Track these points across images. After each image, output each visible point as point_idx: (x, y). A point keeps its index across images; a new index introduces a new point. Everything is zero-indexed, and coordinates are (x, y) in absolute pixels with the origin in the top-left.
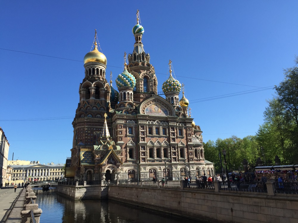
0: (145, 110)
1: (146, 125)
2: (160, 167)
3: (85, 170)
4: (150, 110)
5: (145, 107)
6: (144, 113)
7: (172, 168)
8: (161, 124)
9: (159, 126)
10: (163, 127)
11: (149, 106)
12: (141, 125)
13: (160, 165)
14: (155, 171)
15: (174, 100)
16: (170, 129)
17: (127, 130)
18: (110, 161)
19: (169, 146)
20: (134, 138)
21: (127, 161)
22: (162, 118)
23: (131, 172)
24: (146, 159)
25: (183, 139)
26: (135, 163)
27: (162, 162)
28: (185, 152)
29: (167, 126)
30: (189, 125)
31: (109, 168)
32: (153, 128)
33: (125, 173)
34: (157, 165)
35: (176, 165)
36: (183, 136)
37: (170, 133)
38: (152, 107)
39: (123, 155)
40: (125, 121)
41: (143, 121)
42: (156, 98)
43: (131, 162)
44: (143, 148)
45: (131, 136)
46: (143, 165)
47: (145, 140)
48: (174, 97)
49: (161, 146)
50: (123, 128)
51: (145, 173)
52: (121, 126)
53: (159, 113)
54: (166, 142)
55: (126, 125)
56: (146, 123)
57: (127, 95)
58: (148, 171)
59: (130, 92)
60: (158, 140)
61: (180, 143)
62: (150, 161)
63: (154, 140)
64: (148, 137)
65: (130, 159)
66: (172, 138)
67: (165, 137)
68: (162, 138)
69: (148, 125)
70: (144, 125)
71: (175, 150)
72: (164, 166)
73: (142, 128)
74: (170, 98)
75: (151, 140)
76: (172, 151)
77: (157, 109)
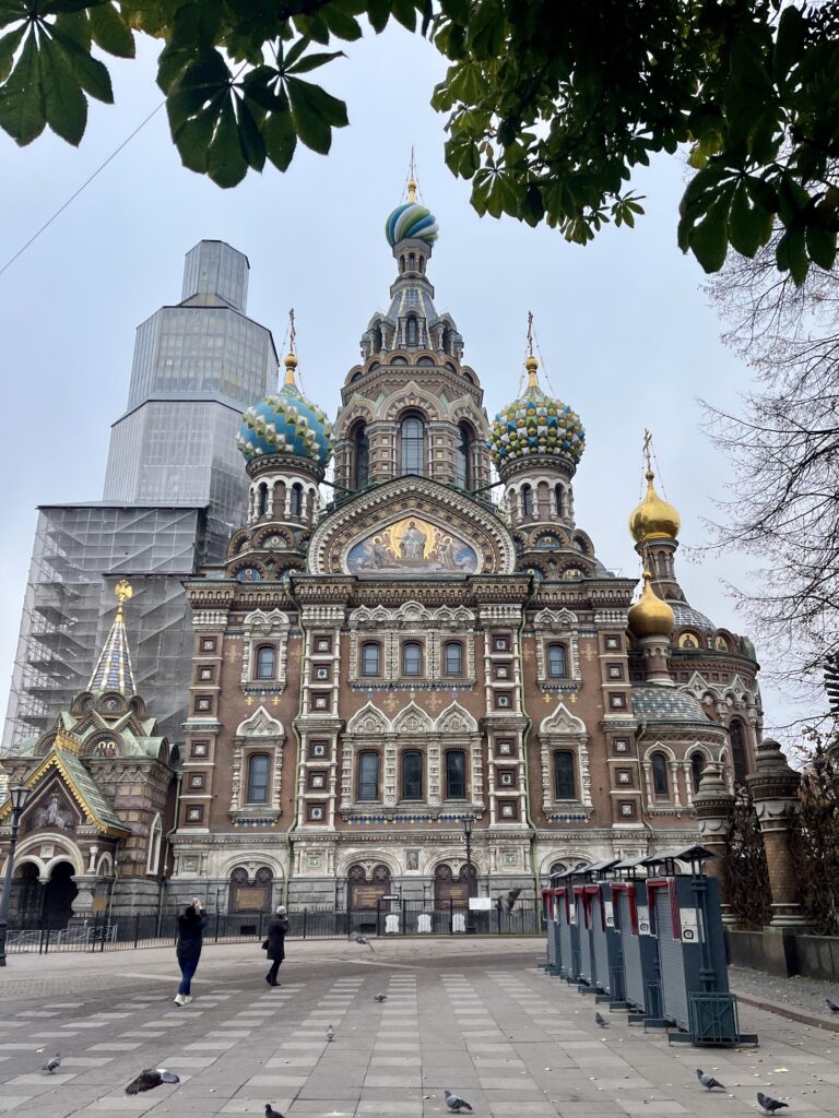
0: (345, 551)
2: (416, 853)
4: (377, 554)
6: (338, 570)
7: (492, 857)
8: (432, 618)
9: (425, 631)
10: (446, 634)
11: (372, 535)
12: (313, 628)
13: (420, 840)
14: (388, 873)
15: (535, 496)
16: (486, 640)
17: (245, 656)
18: (42, 815)
19: (476, 736)
20: (279, 696)
21: (231, 817)
22: (442, 587)
23: (252, 875)
24: (332, 808)
25: (573, 695)
26: (273, 830)
27: (430, 821)
28: (586, 770)
29: (471, 630)
30: (613, 616)
31: (35, 849)
32: (387, 643)
33: (209, 884)
34: (397, 840)
35: (516, 842)
36: (575, 675)
37: (487, 665)
38: (386, 535)
39: (209, 789)
40: (236, 616)
41: (326, 610)
42: (409, 490)
43: (255, 825)
44: (319, 750)
45: (265, 690)
46: (309, 840)
47: (335, 705)
48: (534, 484)
49: (428, 737)
50: (223, 653)
51: (317, 887)
52: (213, 639)
53: (426, 564)
54: (458, 716)
55: (238, 637)
56: (347, 619)
57: (270, 495)
58: (342, 872)
59: (290, 477)
60: (412, 703)
61: (553, 716)
62: (357, 819)
63: (387, 705)
64: (354, 690)
65: (250, 809)
66: (498, 692)
67: (455, 689)
68: (438, 690)
69: (358, 629)
70: (333, 628)
71: (513, 754)
72: (442, 849)
73: (323, 646)
74: (517, 488)
75: (370, 703)
76: (496, 762)
77: (413, 547)
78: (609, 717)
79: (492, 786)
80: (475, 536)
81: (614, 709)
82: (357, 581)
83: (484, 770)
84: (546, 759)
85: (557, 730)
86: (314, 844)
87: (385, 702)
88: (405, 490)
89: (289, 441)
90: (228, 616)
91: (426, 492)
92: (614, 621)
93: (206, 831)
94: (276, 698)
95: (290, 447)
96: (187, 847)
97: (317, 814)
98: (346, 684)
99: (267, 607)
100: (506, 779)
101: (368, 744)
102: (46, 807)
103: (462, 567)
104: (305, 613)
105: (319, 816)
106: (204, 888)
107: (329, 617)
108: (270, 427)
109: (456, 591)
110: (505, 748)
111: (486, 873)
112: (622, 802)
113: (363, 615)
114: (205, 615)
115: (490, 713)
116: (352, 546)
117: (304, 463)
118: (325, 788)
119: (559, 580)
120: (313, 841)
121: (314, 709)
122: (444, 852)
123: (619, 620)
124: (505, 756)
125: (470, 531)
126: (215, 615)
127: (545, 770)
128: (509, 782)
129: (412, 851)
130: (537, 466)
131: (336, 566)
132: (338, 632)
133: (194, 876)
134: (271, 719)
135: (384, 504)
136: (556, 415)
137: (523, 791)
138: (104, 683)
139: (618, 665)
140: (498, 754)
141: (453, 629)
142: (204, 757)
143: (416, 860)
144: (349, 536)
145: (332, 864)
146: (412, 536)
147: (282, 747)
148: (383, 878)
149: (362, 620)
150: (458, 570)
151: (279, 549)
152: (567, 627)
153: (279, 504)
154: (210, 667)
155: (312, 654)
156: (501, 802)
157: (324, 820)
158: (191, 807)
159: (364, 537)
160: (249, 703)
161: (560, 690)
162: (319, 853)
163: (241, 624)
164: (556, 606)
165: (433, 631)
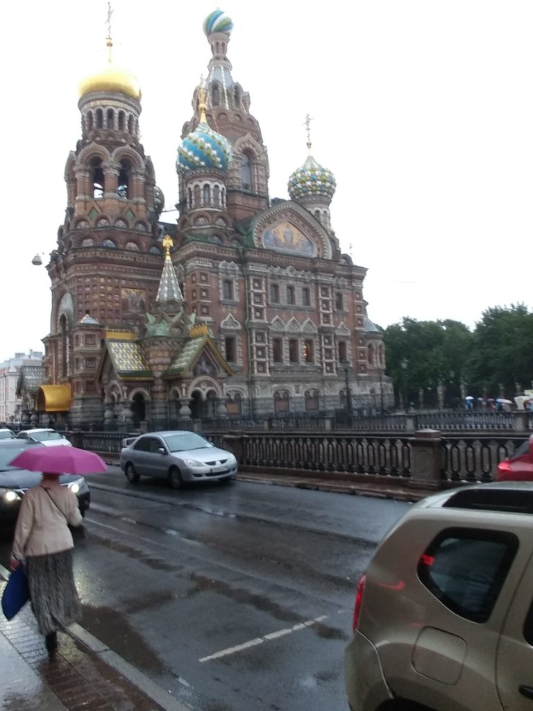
0: (263, 235)
1: (266, 277)
2: (298, 386)
3: (128, 392)
4: (275, 239)
5: (262, 229)
6: (261, 246)
7: (326, 388)
8: (299, 276)
9: (295, 282)
10: (304, 285)
11: (272, 229)
12: (253, 275)
13: (299, 381)
14: (289, 395)
16: (319, 289)
17: (220, 286)
18: (200, 367)
19: (317, 335)
20: (237, 309)
22: (303, 261)
23: (233, 397)
24: (267, 366)
25: (345, 318)
26: (240, 376)
27: (302, 372)
28: (350, 351)
29: (313, 284)
31: (198, 385)
32: (281, 287)
35: (333, 381)
36: (346, 309)
37: (320, 302)
38: (278, 229)
40: (216, 263)
41: (259, 267)
44: (260, 338)
45: (230, 305)
47: (265, 316)
49: (299, 334)
50: (210, 283)
51: (267, 402)
52: (206, 275)
53: (292, 247)
54: (310, 325)
55: (216, 275)
56: (267, 272)
57: (212, 192)
58: (273, 395)
59: (220, 183)
61: (340, 327)
62: (276, 371)
63: (284, 318)
64: (271, 309)
66: (324, 315)
67: (308, 312)
68: (302, 312)
69: (270, 278)
71: (330, 343)
72: (307, 385)
73: (257, 285)
75: (277, 316)
76: (325, 347)
77: (289, 237)
78: (357, 328)
79: (324, 358)
80: (314, 237)
82: (274, 253)
83: (321, 350)
85: (341, 334)
86: (263, 383)
87: (282, 316)
88: (288, 207)
90: (212, 262)
94: (235, 309)
97: (261, 368)
98: (267, 305)
99: (229, 260)
100: (327, 354)
101: (277, 336)
104: (250, 267)
107: (260, 270)
108: (214, 152)
109: (308, 264)
110: (327, 341)
111: (323, 394)
112: (362, 365)
113: (272, 271)
114: (202, 261)
115: (322, 324)
116: (265, 233)
118: (263, 356)
120: (263, 381)
121: (256, 317)
122: (309, 386)
124: (327, 344)
125: (312, 234)
126: (207, 261)
128: (329, 356)
131: (261, 243)
132: (263, 279)
134: (235, 320)
136: (332, 178)
137: (333, 359)
140: (325, 343)
141: (305, 283)
143: (299, 389)
144: (264, 227)
145: (270, 392)
146: (288, 232)
147: (240, 335)
148: (287, 398)
149: (272, 273)
152: (344, 287)
153: (216, 198)
154: (206, 290)
155: (253, 289)
156: (328, 364)
157: (264, 371)
159: (270, 229)
160: (224, 311)
161: (341, 316)
162: (265, 387)
163: (218, 268)
164: (340, 276)
165: (299, 283)
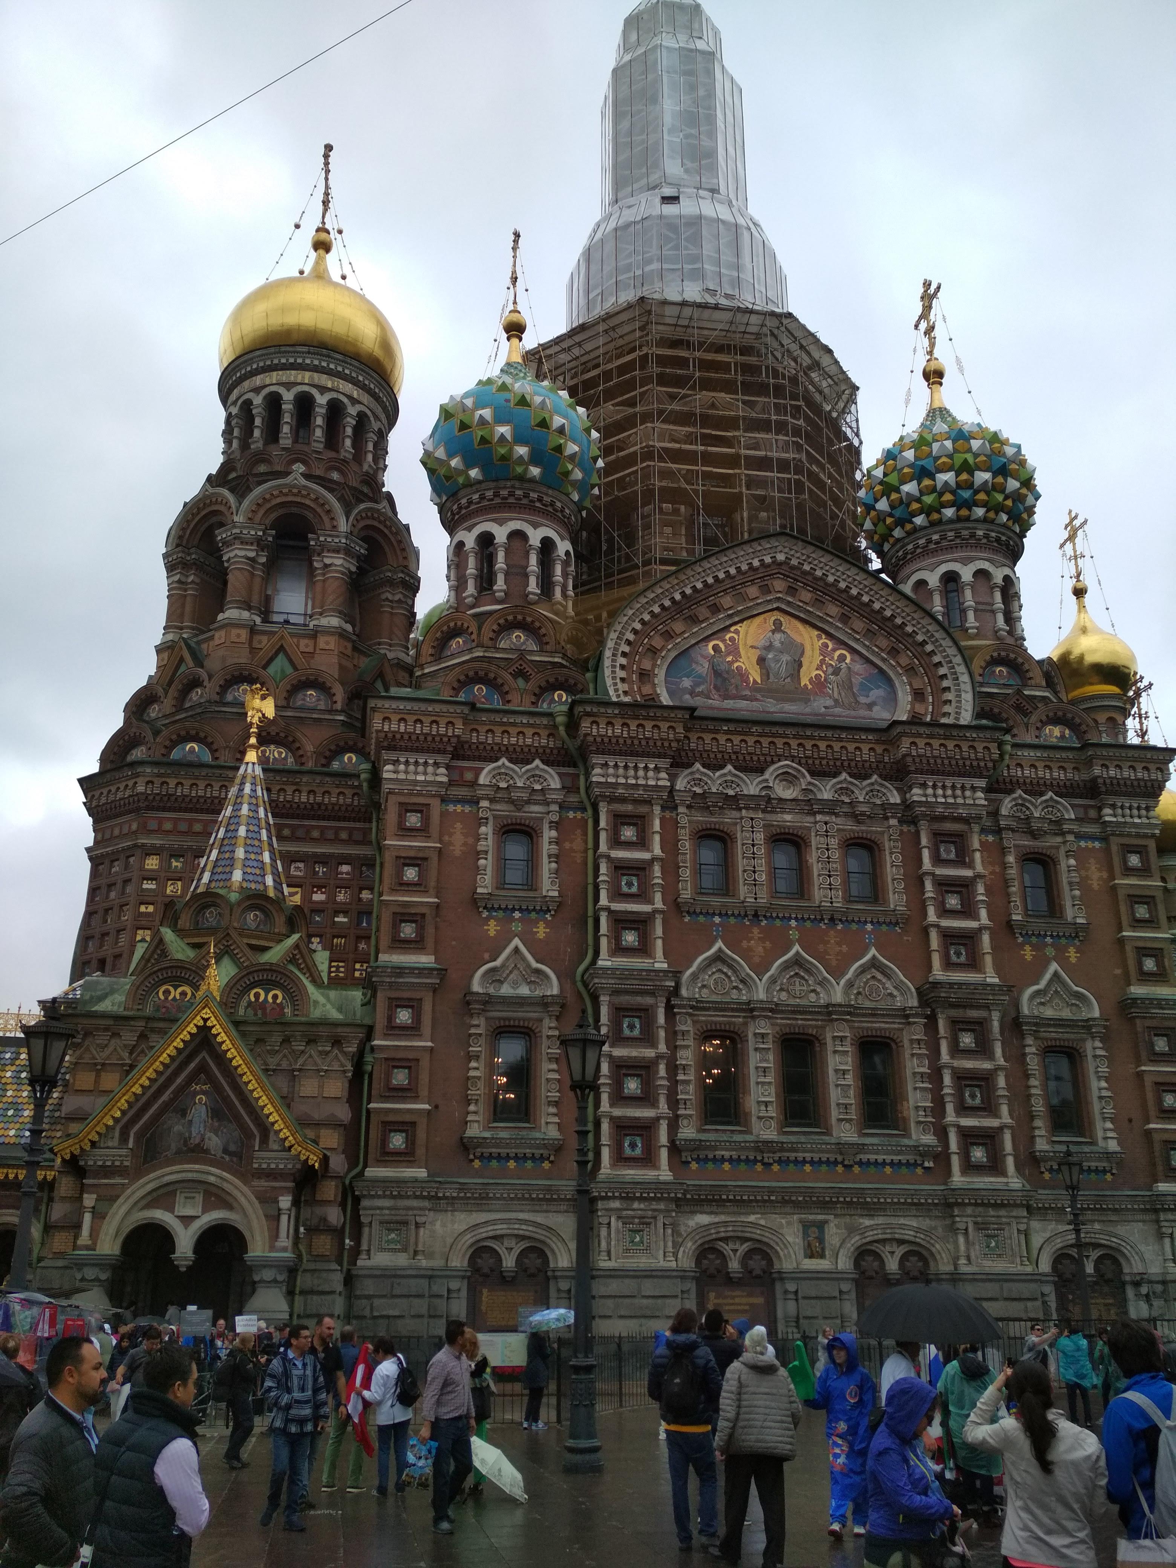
0: (662, 663)
1: (669, 806)
2: (821, 1226)
4: (717, 673)
5: (656, 642)
6: (653, 698)
7: (961, 1239)
8: (824, 795)
9: (810, 819)
10: (849, 826)
11: (707, 639)
12: (612, 799)
13: (826, 1205)
14: (770, 1263)
15: (968, 593)
16: (924, 841)
17: (482, 846)
18: (177, 1128)
19: (916, 1015)
20: (548, 924)
21: (466, 1146)
22: (840, 740)
23: (509, 1262)
24: (663, 1137)
25: (1072, 950)
26: (548, 1175)
27: (840, 1169)
28: (1104, 1084)
29: (893, 822)
30: (1135, 812)
31: (164, 1197)
32: (741, 837)
33: (431, 1276)
34: (785, 1202)
35: (1002, 1212)
36: (1074, 914)
37: (929, 885)
38: (732, 639)
39: (424, 1092)
40: (462, 770)
41: (636, 768)
42: (775, 561)
43: (512, 1164)
44: (632, 1028)
45: (520, 910)
46: (628, 1198)
47: (659, 943)
48: (966, 574)
49: (829, 1012)
50: (441, 835)
51: (648, 1287)
52: (421, 809)
53: (803, 695)
54: (879, 976)
55: (467, 809)
56: (672, 787)
57: (501, 556)
58: (686, 1260)
59: (535, 526)
60: (797, 948)
61: (1042, 985)
62: (706, 1160)
63: (750, 949)
64: (687, 919)
65: (503, 1134)
66: (949, 937)
67: (869, 927)
68: (840, 927)
69: (689, 807)
70: (649, 802)
71: (983, 1049)
72: (867, 1222)
73: (628, 833)
74: (933, 579)
75: (719, 944)
76: (956, 1063)
77: (781, 664)
78: (1138, 990)
79: (950, 1108)
80: (894, 652)
81: (1146, 977)
82: (691, 718)
83: (934, 1077)
84: (1033, 1063)
85: (1049, 1012)
86: (636, 1205)
87: (745, 944)
88: (768, 560)
89: (536, 458)
90: (448, 767)
91: (807, 567)
92: (1137, 820)
93: (421, 1173)
94: (541, 925)
95: (535, 471)
96: (387, 1203)
97: (634, 1148)
98: (676, 907)
99: (521, 757)
100: (973, 1096)
101: (719, 1019)
102: (183, 1113)
103: (870, 706)
104: (597, 771)
105: (638, 1151)
106: (424, 1282)
107: (641, 782)
108: (504, 430)
109: (865, 748)
110: (967, 1040)
111: (949, 1268)
112: (1171, 1145)
113: (698, 782)
114: (407, 763)
115: (938, 973)
116: (673, 654)
117: (559, 504)
118: (647, 1098)
119: (1036, 741)
120: (635, 1199)
121: (619, 949)
122: (872, 1226)
123: (1145, 821)
124: (968, 1053)
125: (884, 643)
126: (426, 764)
127: (1033, 1082)
128: (978, 1101)
129: (814, 1224)
130: (971, 543)
131: (647, 690)
132: (657, 810)
133: (402, 1260)
134: (535, 965)
135: (728, 584)
136: (1004, 455)
137: (1005, 1117)
138: (237, 875)
139: (1148, 900)
140: (956, 1050)
141: (856, 817)
142: (413, 1030)
143: (821, 1240)
144: (668, 635)
145: (670, 1244)
146: (777, 644)
147: (558, 1018)
148: (762, 1273)
149: (698, 790)
150: (863, 712)
151: (531, 652)
152: (1058, 827)
153: (517, 572)
154: (417, 861)
155: (611, 848)
156: (969, 1137)
157: (648, 1159)
158: (390, 1126)
159: (693, 642)
160: (492, 933)
161: (1048, 940)
162: (645, 1222)
163: (474, 784)
164: (1035, 789)
165: (827, 818)
